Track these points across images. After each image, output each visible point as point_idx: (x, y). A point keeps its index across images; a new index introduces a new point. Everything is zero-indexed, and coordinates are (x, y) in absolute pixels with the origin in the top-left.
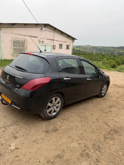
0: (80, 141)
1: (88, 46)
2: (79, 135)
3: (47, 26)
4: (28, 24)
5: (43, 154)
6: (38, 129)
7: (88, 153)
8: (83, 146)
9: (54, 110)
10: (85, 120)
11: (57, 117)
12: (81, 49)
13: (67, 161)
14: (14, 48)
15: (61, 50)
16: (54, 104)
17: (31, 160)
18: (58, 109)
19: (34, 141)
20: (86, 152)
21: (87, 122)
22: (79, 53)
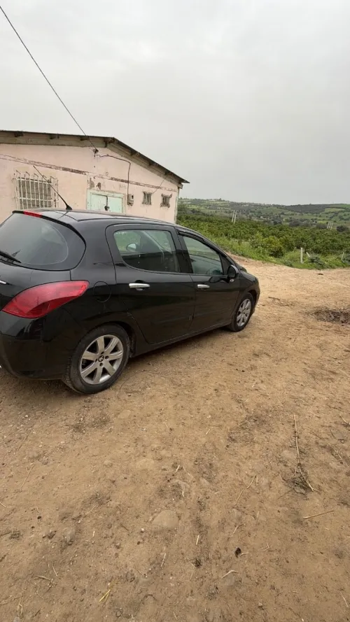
0: (163, 452)
1: (220, 200)
2: (164, 434)
3: (110, 143)
4: (59, 136)
5: (54, 492)
6: (55, 421)
7: (178, 486)
8: (167, 465)
9: (104, 369)
10: (187, 393)
11: (114, 387)
12: (202, 208)
13: (118, 512)
14: (23, 198)
15: (146, 207)
16: (103, 353)
17: (17, 514)
18: (116, 367)
19: (36, 455)
20: (175, 481)
21: (190, 396)
22: (199, 217)
